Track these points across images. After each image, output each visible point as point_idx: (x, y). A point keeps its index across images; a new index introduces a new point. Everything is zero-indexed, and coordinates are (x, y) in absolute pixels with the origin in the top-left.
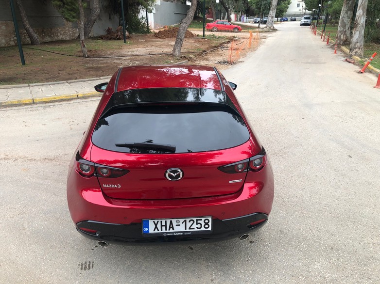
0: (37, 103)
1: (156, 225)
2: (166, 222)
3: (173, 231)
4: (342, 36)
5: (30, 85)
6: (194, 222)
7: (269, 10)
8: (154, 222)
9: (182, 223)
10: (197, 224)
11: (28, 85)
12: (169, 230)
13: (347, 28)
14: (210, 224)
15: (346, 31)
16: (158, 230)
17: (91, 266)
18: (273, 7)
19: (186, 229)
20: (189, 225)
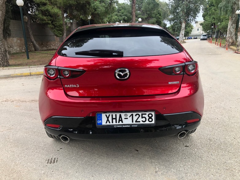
0: (33, 75)
1: (108, 118)
2: (116, 115)
3: (122, 123)
4: (230, 40)
5: (30, 67)
6: (139, 116)
7: (180, 30)
8: (106, 115)
9: (130, 117)
10: (142, 117)
11: (28, 67)
12: (119, 122)
13: (233, 35)
14: (153, 118)
15: (232, 37)
16: (110, 123)
17: (56, 161)
18: (182, 28)
19: (133, 122)
20: (135, 118)
